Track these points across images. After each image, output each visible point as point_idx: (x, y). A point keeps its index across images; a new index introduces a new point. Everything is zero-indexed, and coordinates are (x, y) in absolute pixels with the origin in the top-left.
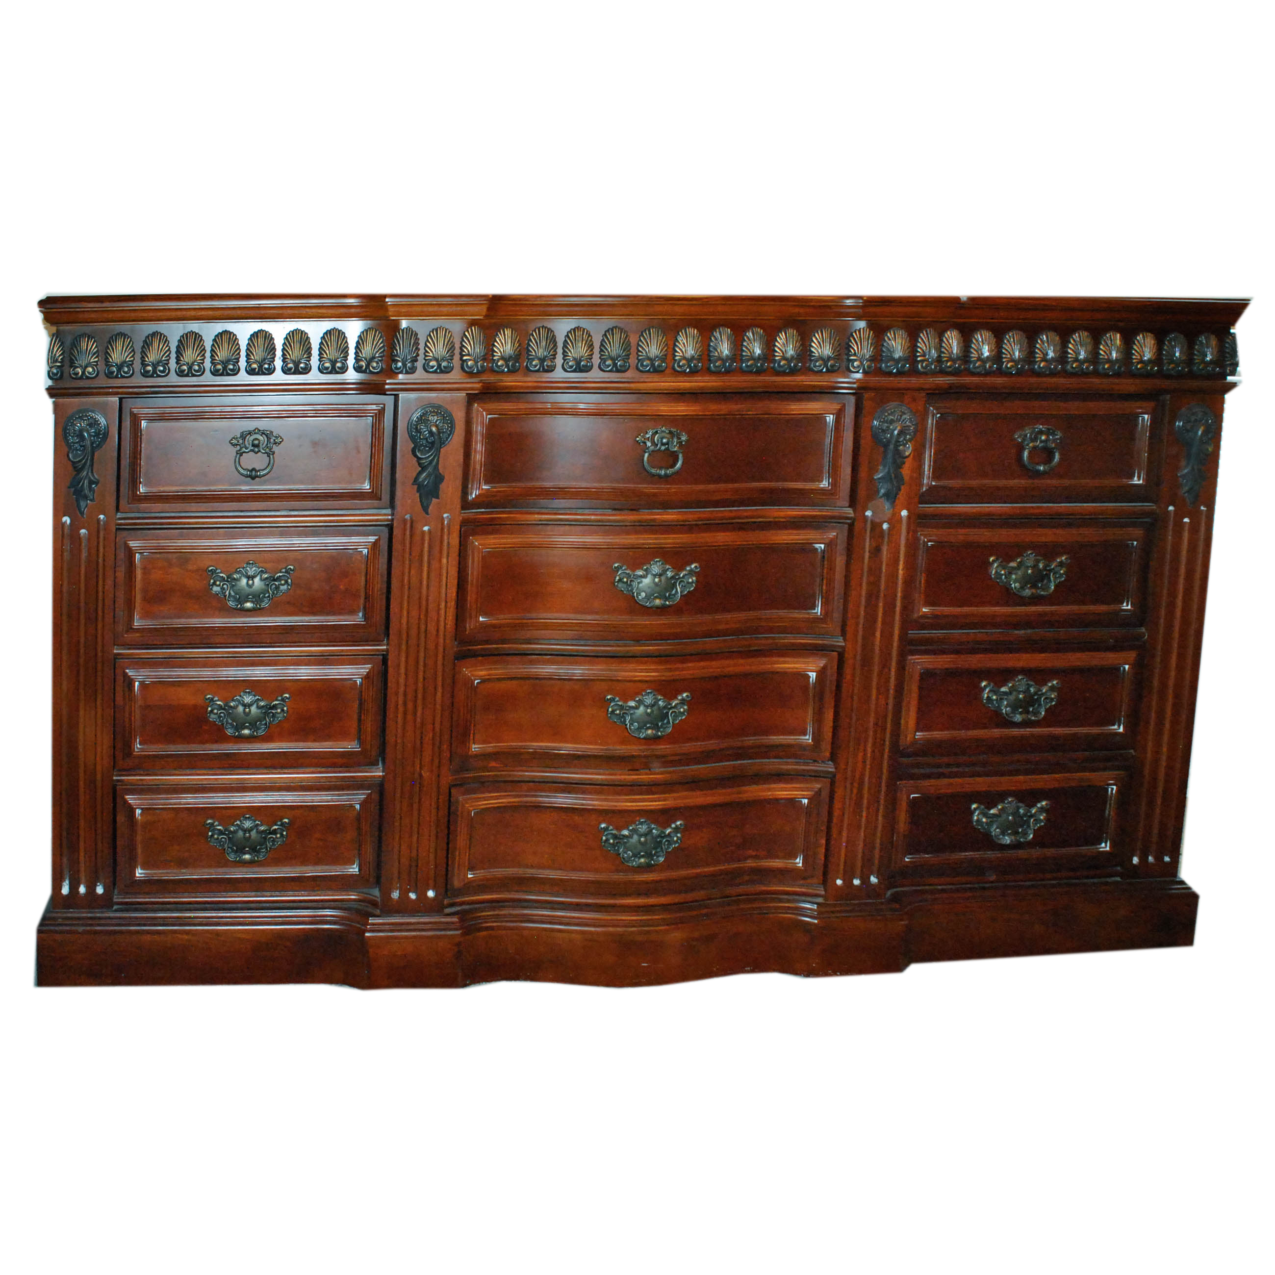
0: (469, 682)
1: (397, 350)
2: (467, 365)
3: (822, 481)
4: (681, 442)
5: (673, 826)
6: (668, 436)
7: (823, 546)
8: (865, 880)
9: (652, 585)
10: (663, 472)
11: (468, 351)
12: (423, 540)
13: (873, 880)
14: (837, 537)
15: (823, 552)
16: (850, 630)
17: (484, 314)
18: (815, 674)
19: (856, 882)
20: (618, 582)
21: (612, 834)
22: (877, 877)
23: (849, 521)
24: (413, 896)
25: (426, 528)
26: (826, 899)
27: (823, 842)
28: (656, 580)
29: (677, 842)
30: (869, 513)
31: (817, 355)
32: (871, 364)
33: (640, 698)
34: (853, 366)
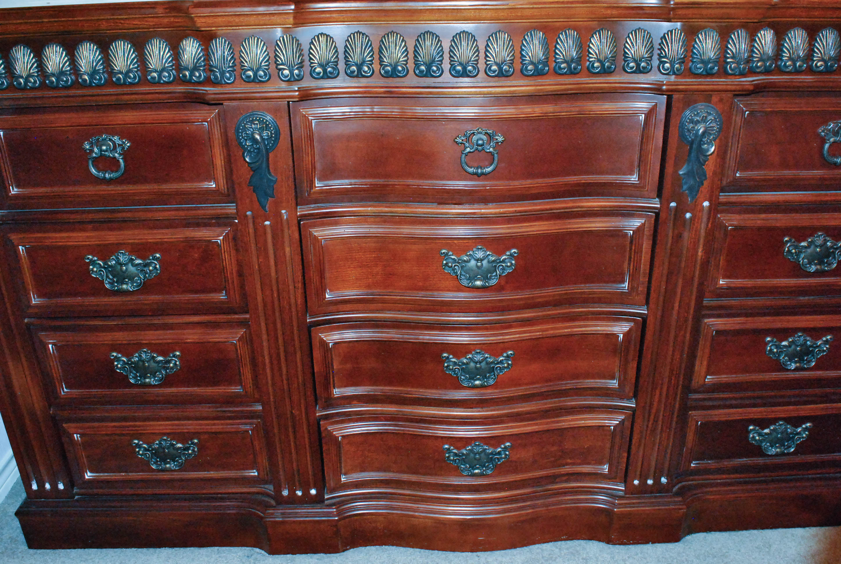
0: (323, 344)
1: (212, 61)
2: (282, 74)
3: (633, 175)
4: (498, 143)
5: (503, 446)
6: (485, 138)
7: (631, 232)
8: (657, 481)
9: (475, 268)
10: (479, 171)
11: (282, 61)
12: (265, 233)
13: (664, 480)
14: (643, 225)
15: (632, 237)
16: (652, 301)
17: (292, 23)
18: (622, 335)
19: (650, 482)
20: (444, 266)
21: (453, 452)
22: (667, 479)
23: (657, 211)
24: (299, 493)
25: (267, 223)
26: (626, 494)
27: (626, 455)
28: (479, 264)
29: (505, 458)
30: (673, 204)
31: (631, 56)
32: (681, 66)
33: (470, 356)
34: (663, 67)
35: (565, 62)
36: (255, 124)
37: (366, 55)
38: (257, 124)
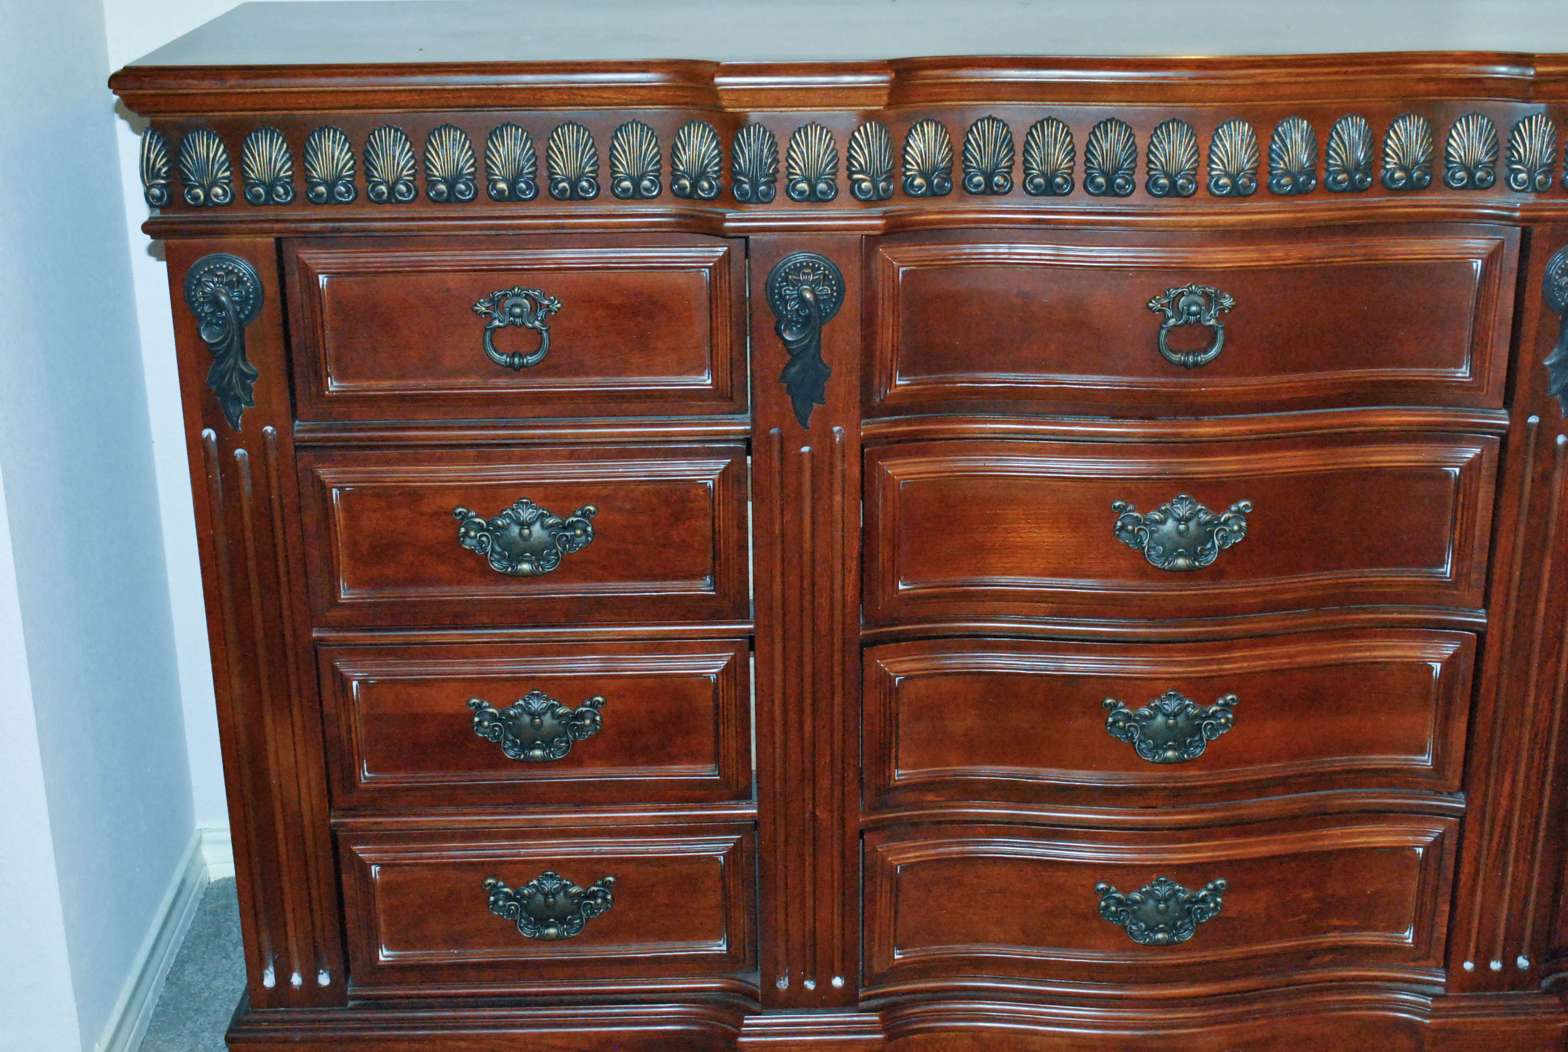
0: (884, 679)
1: (739, 164)
2: (860, 187)
3: (1461, 367)
4: (1223, 310)
5: (1210, 886)
6: (1201, 300)
7: (1457, 470)
8: (1509, 963)
9: (1174, 534)
10: (1191, 359)
11: (861, 165)
12: (800, 469)
13: (1522, 962)
14: (1479, 456)
15: (1458, 479)
16: (1497, 598)
17: (885, 100)
18: (1439, 665)
19: (1495, 966)
20: (1119, 530)
21: (1115, 898)
22: (1529, 960)
23: (1504, 431)
24: (810, 985)
25: (805, 449)
26: (1447, 990)
27: (1446, 908)
28: (1182, 527)
29: (1215, 909)
30: (1533, 419)
31: (1458, 160)
32: (1547, 178)
33: (1157, 702)
34: (1515, 180)
35: (1344, 170)
36: (804, 274)
37: (1001, 156)
38: (808, 274)
